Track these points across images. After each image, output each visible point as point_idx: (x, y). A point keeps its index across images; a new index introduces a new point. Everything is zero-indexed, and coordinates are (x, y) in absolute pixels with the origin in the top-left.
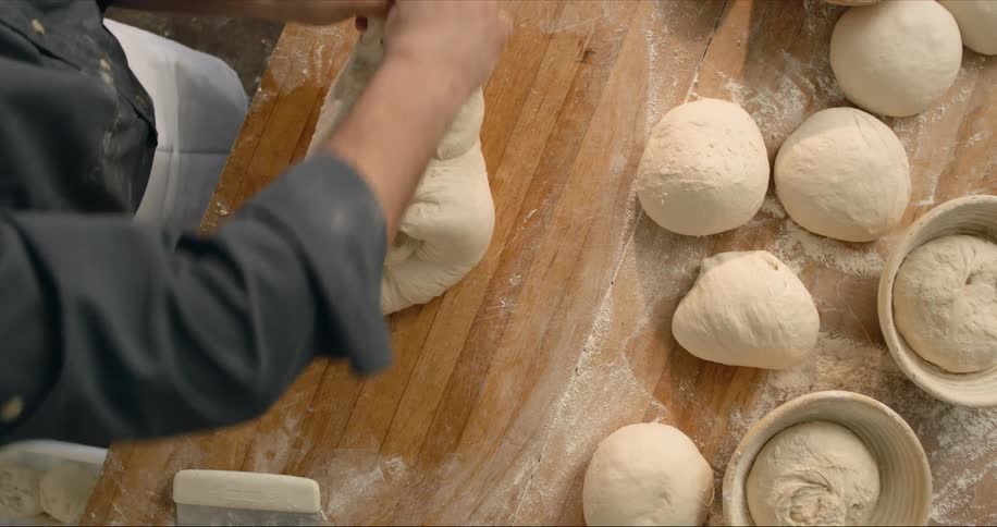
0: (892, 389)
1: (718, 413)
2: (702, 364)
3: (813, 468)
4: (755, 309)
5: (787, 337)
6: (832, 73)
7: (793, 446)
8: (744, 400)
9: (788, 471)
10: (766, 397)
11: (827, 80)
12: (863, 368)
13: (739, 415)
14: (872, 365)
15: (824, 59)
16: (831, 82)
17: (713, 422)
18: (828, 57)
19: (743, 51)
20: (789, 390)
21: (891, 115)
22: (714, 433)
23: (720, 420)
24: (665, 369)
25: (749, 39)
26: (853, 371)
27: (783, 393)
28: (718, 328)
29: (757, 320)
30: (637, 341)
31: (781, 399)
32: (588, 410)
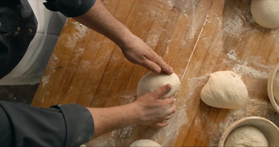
0: (270, 115)
1: (215, 123)
2: (210, 108)
3: (247, 141)
4: (228, 90)
5: (238, 98)
6: (251, 14)
7: (240, 134)
8: (223, 119)
9: (239, 142)
10: (230, 118)
11: (250, 16)
12: (261, 108)
13: (222, 124)
14: (264, 108)
15: (249, 10)
16: (251, 17)
17: (214, 126)
18: (250, 9)
19: (223, 7)
20: (237, 116)
21: (270, 28)
22: (214, 130)
23: (215, 125)
24: (198, 109)
25: (225, 3)
26: (258, 110)
27: (236, 117)
28: (216, 96)
29: (229, 93)
30: (189, 100)
31: (235, 118)
32: (174, 122)
